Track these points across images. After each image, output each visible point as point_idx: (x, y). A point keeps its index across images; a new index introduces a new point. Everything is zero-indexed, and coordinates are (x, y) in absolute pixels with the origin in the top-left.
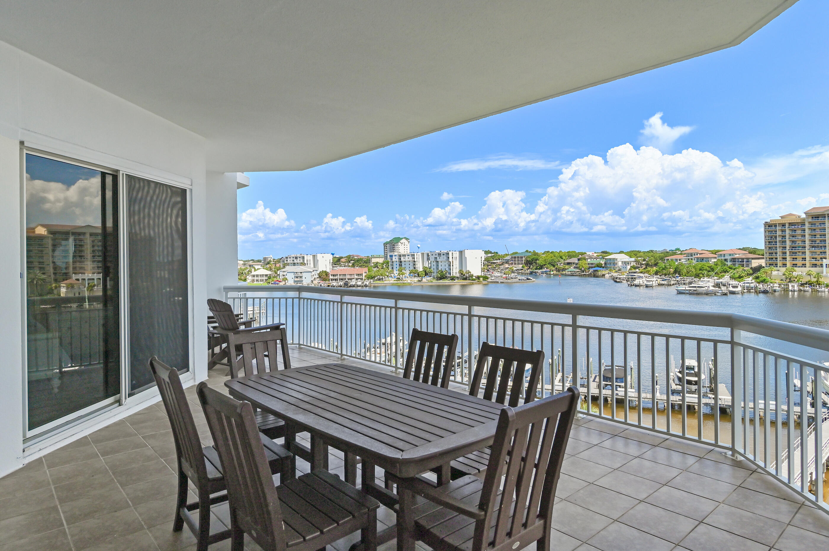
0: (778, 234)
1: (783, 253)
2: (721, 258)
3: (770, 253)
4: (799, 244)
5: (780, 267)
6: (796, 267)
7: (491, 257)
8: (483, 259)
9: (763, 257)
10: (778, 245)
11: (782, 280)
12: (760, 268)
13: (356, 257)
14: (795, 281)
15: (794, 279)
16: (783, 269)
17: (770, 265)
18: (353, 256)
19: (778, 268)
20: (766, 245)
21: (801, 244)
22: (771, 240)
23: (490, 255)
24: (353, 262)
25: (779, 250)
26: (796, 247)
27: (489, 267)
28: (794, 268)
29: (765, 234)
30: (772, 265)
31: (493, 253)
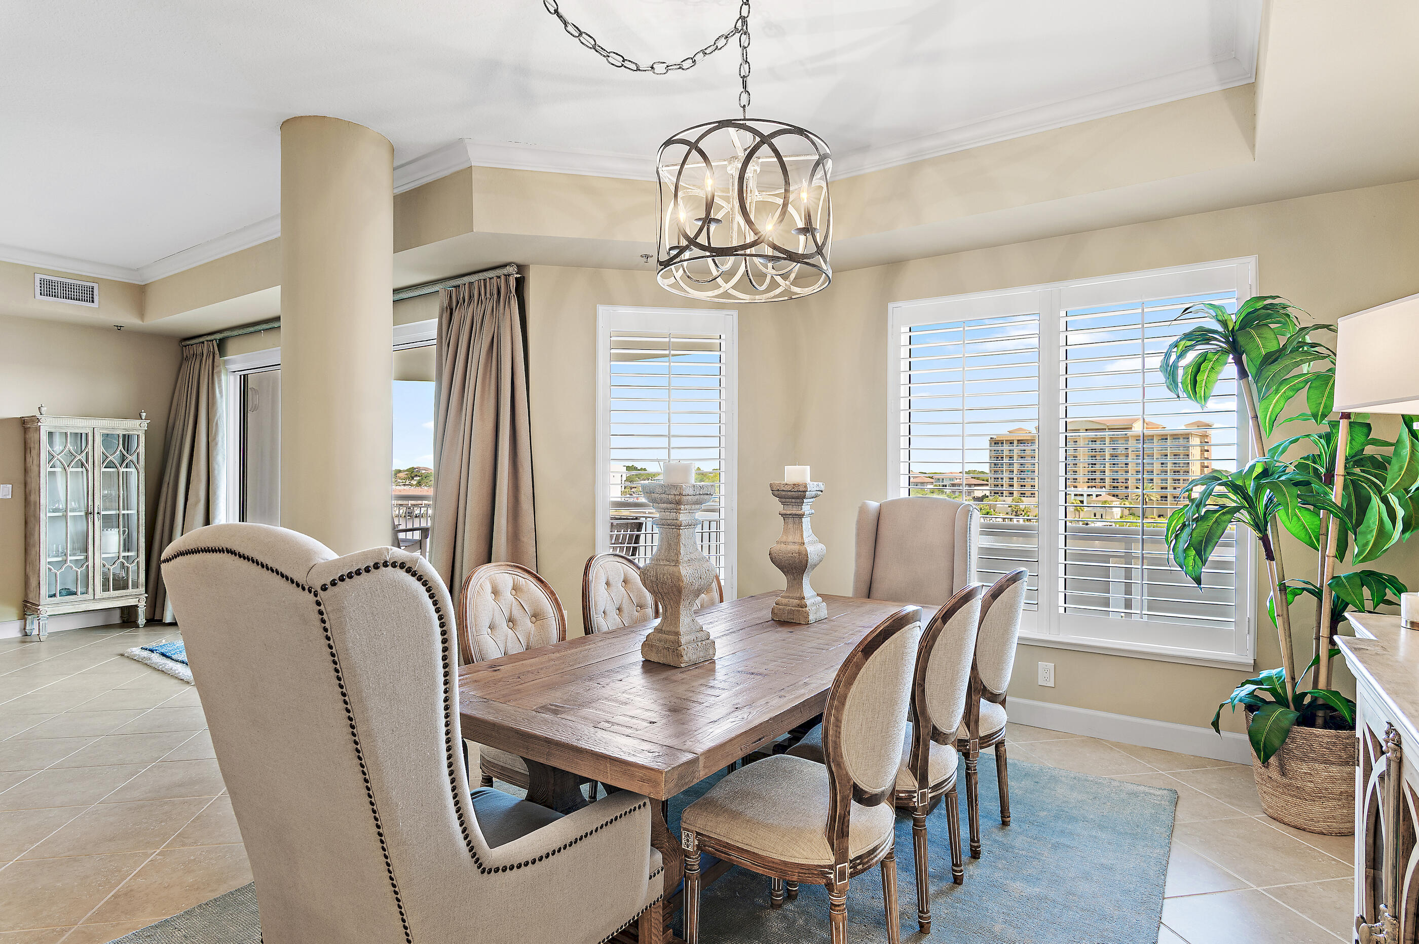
0: (1004, 454)
1: (1010, 479)
2: (939, 484)
3: (995, 479)
4: (1028, 467)
5: (1006, 496)
6: (1024, 496)
7: (636, 475)
8: (624, 478)
9: (987, 483)
10: (1004, 469)
11: (1007, 513)
12: (985, 496)
13: (423, 472)
14: (1022, 514)
15: (1021, 512)
16: (1009, 500)
17: (995, 493)
18: (419, 469)
19: (1004, 498)
20: (991, 467)
21: (1030, 468)
22: (997, 460)
23: (634, 473)
24: (419, 478)
25: (1006, 475)
26: (1025, 472)
27: (633, 490)
28: (1022, 498)
29: (990, 454)
30: (998, 493)
31: (639, 470)
